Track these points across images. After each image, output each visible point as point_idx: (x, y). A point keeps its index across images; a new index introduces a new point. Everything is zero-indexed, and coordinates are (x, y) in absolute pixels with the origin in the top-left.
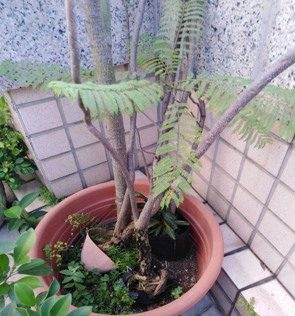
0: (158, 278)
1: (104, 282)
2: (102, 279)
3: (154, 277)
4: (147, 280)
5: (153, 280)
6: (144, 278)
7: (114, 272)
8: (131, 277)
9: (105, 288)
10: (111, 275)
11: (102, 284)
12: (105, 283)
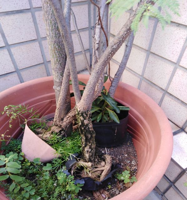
0: (103, 163)
1: (46, 171)
2: (44, 168)
3: (99, 162)
4: (92, 166)
5: (99, 166)
6: (90, 164)
7: (56, 161)
8: (75, 164)
9: (48, 178)
10: (54, 163)
11: (44, 174)
12: (48, 172)
